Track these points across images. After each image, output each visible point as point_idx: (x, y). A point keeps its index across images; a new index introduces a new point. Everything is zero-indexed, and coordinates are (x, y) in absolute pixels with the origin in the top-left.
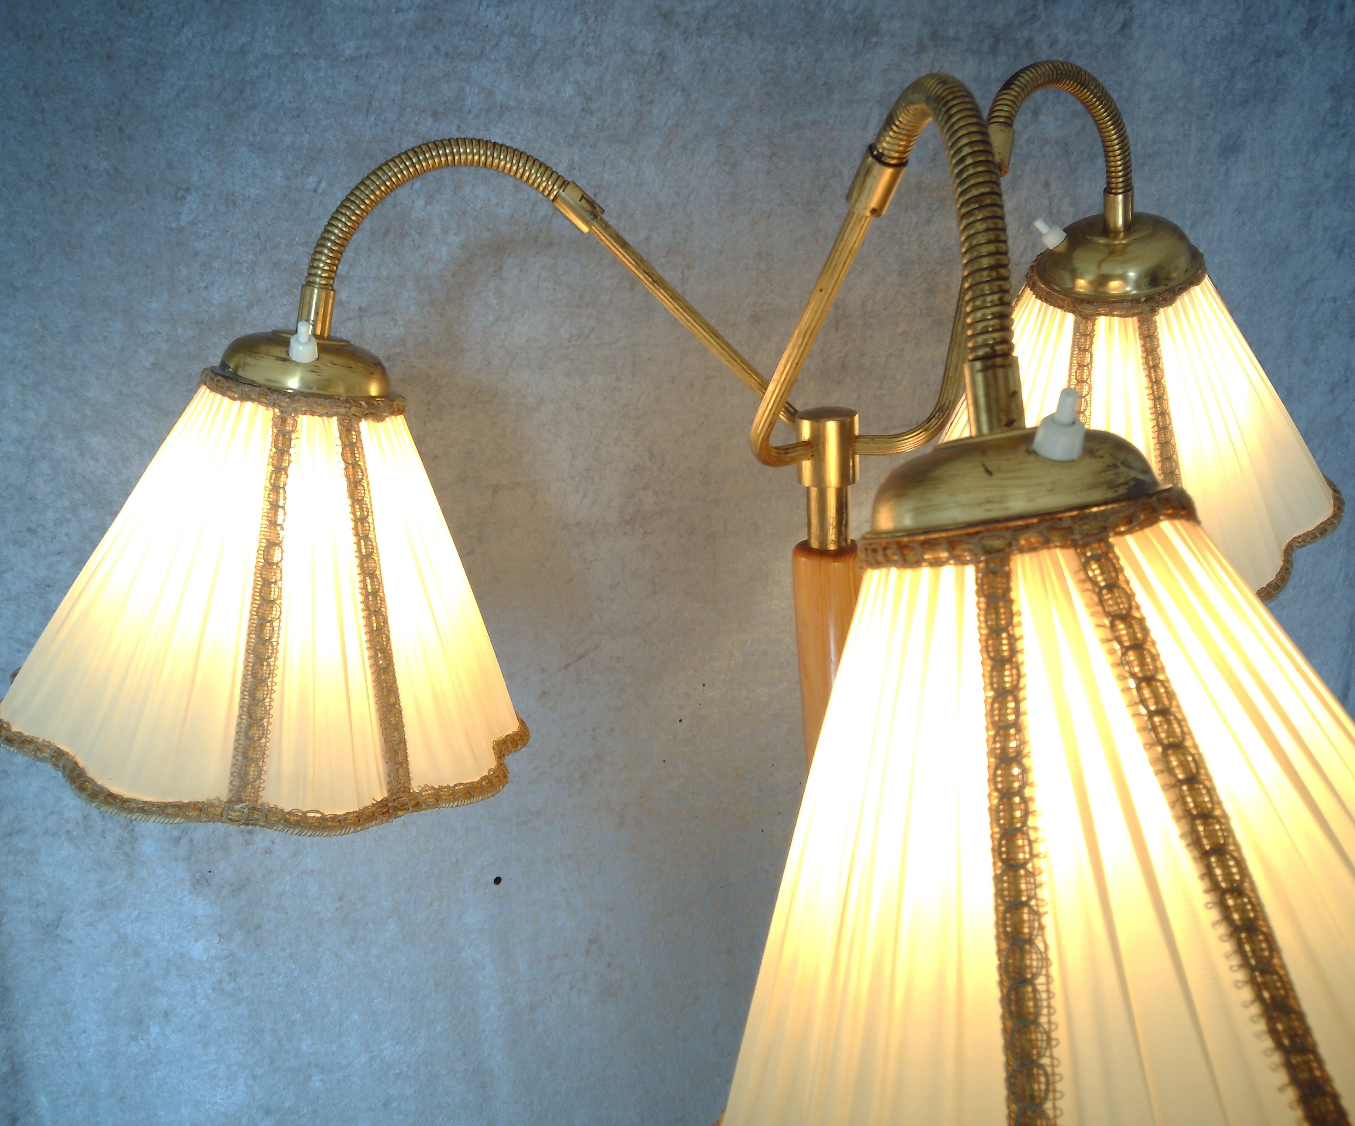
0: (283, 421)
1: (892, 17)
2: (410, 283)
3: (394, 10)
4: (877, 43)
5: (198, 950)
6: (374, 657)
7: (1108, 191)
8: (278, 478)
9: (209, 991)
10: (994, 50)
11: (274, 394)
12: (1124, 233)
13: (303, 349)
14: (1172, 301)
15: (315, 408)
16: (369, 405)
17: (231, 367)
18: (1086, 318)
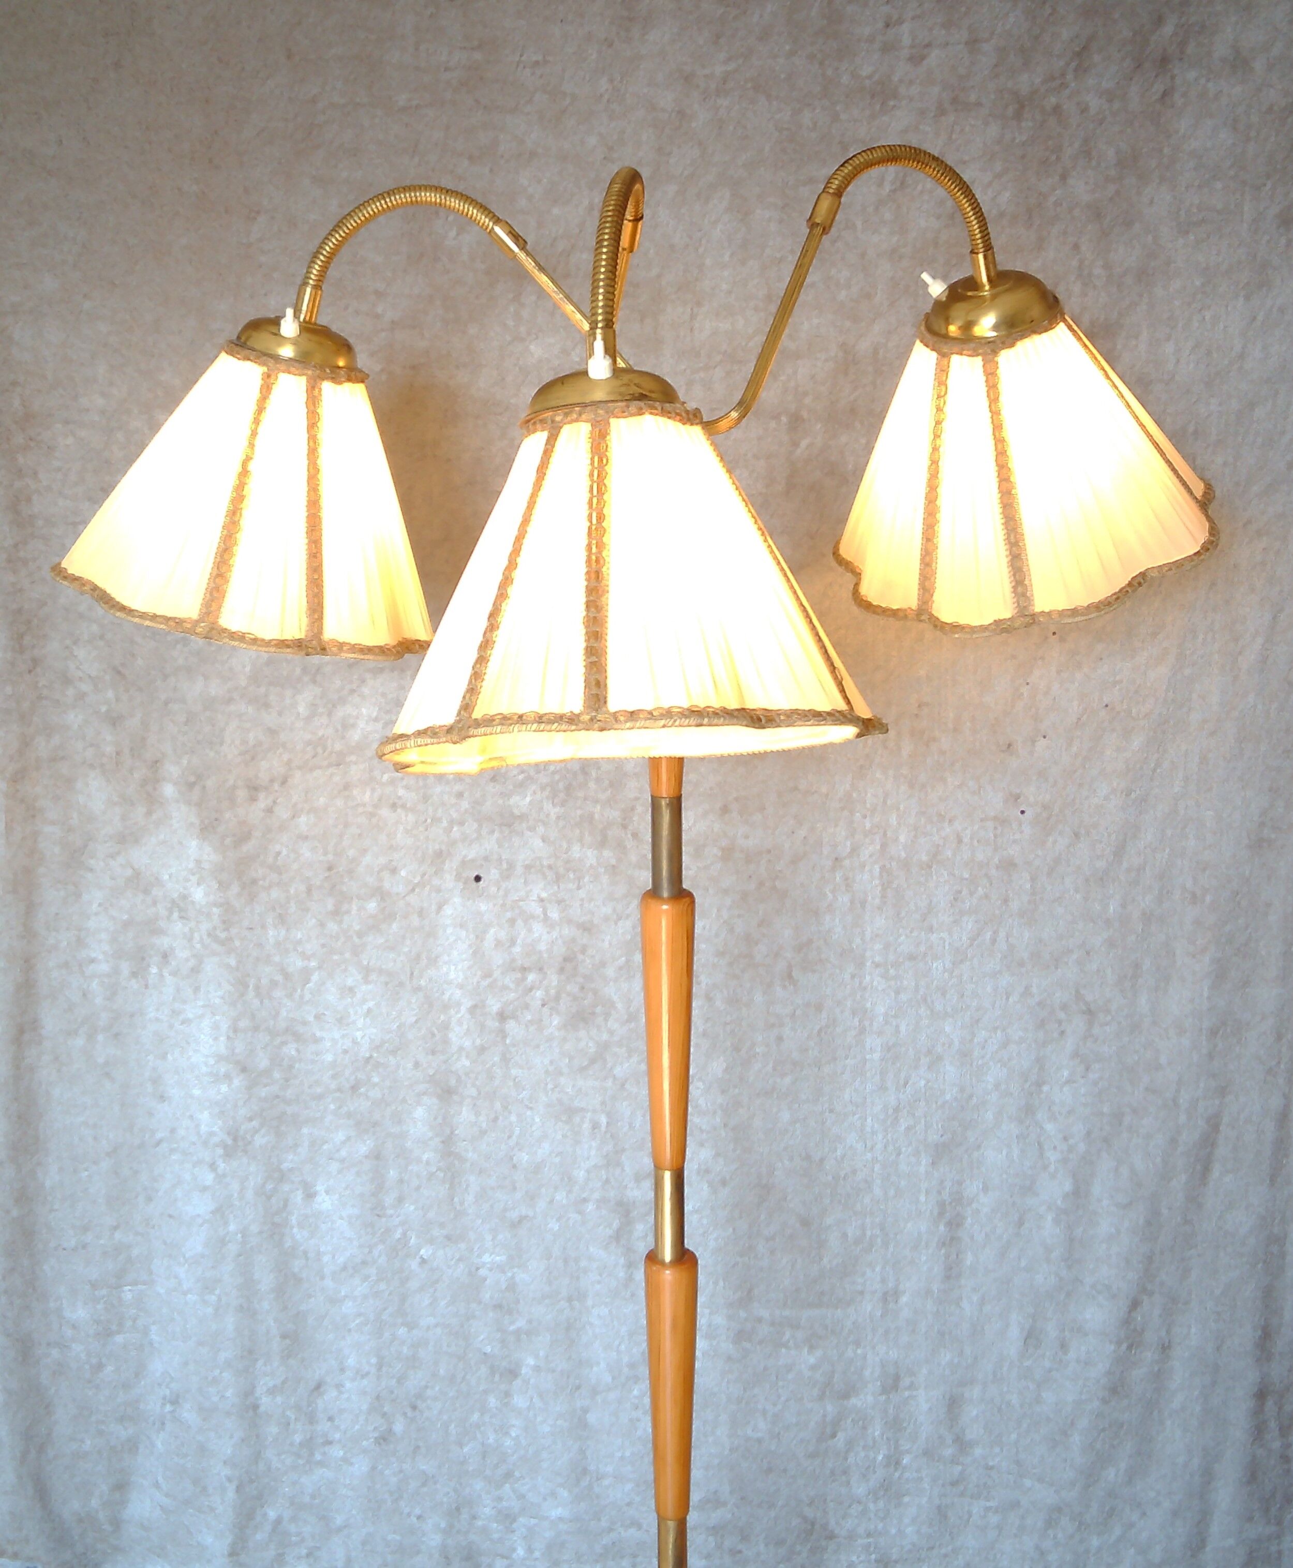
0: (269, 376)
1: (911, 82)
3: (443, 70)
4: (894, 106)
5: (199, 895)
7: (972, 252)
8: (259, 413)
9: (205, 937)
10: (1018, 116)
11: (266, 357)
12: (987, 288)
13: (289, 327)
14: (1012, 345)
15: (292, 369)
16: (332, 372)
17: (243, 339)
18: (943, 355)
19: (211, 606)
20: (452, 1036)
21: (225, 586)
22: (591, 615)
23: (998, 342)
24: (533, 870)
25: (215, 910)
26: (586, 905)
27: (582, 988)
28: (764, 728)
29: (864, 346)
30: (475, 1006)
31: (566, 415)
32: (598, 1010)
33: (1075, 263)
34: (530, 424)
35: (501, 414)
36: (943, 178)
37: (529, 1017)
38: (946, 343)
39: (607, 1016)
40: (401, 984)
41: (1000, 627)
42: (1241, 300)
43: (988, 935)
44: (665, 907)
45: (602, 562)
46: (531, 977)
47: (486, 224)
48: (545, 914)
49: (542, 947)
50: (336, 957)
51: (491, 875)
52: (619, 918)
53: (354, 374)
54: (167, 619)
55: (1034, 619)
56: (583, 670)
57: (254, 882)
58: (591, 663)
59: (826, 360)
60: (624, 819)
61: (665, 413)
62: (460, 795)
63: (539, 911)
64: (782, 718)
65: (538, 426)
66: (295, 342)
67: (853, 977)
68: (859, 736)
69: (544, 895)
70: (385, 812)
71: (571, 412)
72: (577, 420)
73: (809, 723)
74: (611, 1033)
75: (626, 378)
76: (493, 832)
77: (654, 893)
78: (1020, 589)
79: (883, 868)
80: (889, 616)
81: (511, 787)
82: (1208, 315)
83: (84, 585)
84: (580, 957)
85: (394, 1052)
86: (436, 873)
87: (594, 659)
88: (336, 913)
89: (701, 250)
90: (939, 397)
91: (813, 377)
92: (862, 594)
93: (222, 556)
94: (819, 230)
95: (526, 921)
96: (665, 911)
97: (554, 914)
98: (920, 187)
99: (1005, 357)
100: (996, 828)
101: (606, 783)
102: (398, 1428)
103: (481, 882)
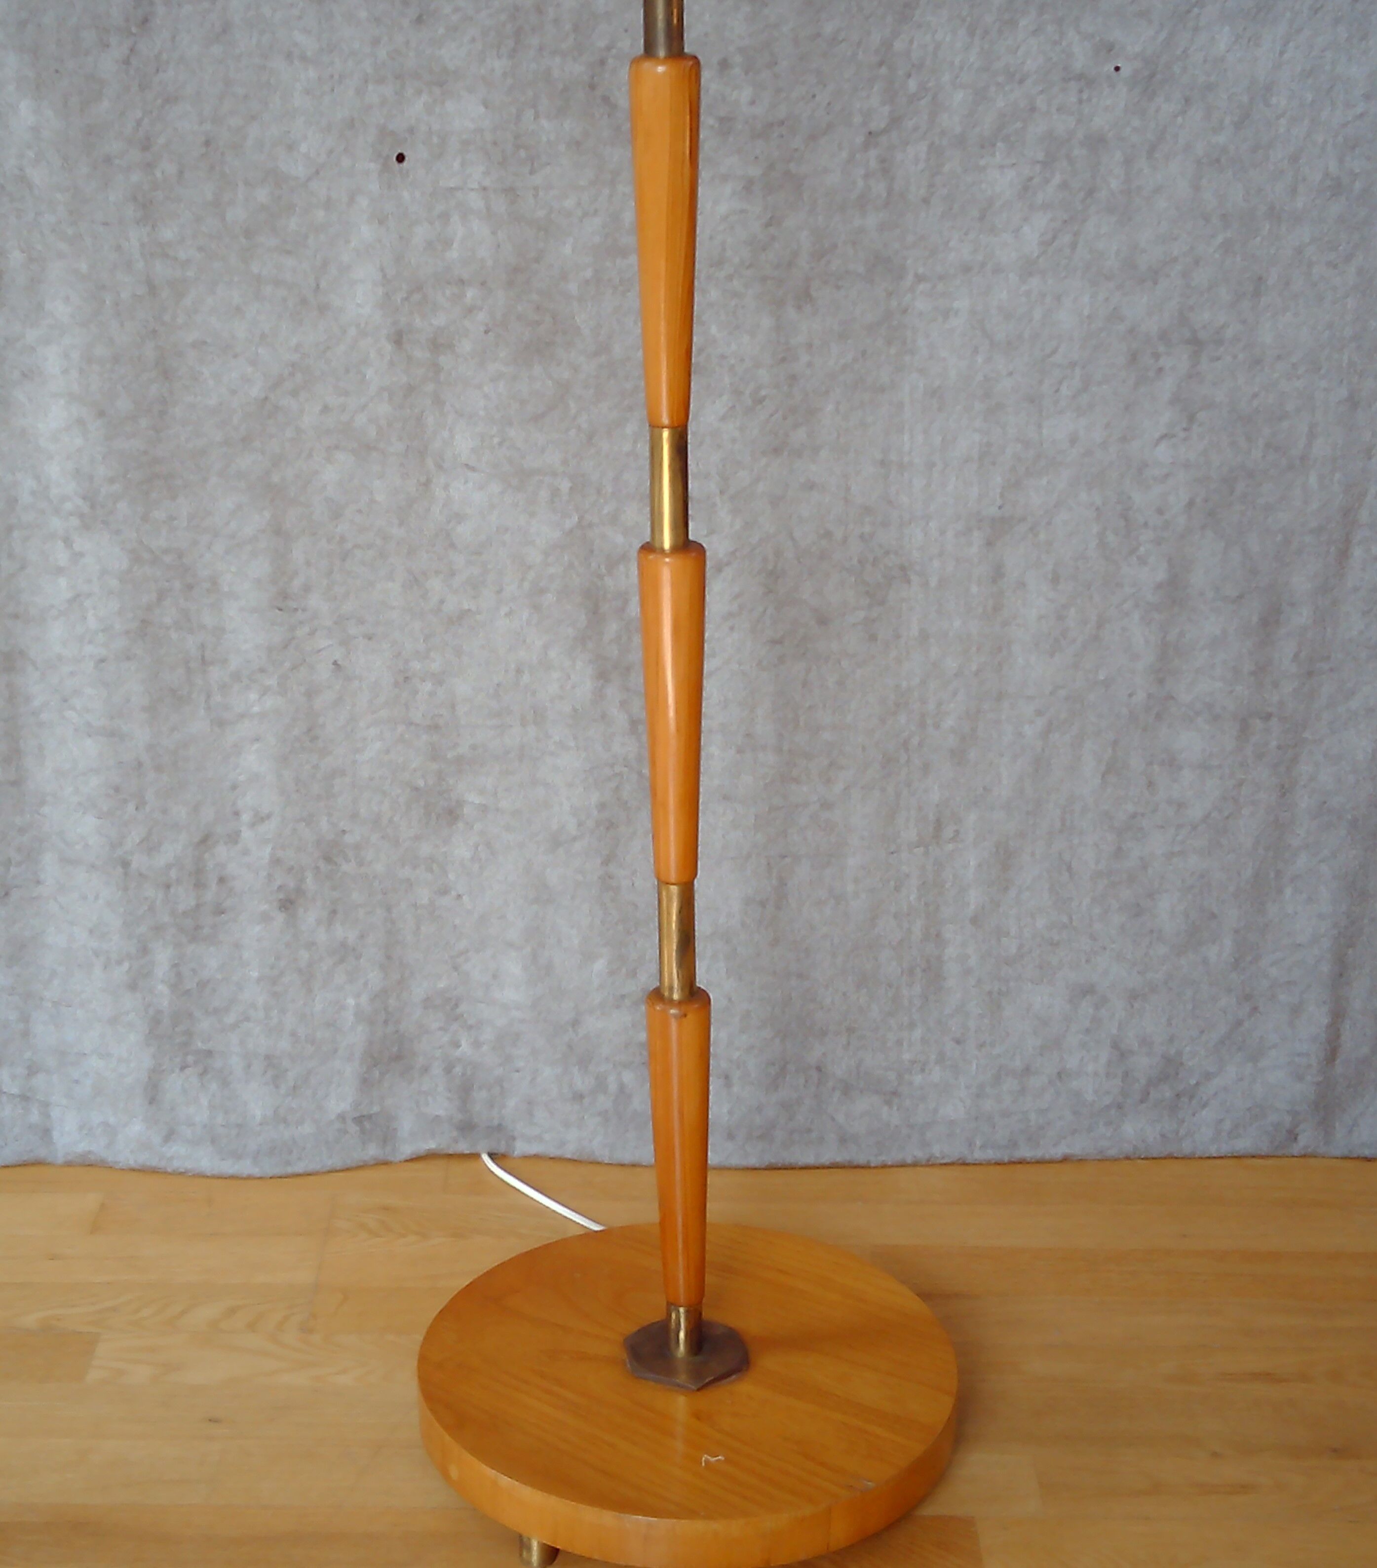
20: (370, 373)
24: (472, 147)
25: (59, 196)
26: (541, 193)
27: (538, 308)
32: (559, 337)
37: (469, 348)
39: (570, 347)
40: (304, 301)
43: (1066, 239)
46: (471, 294)
48: (488, 208)
49: (486, 253)
50: (218, 265)
51: (418, 153)
52: (586, 214)
62: (376, 42)
63: (480, 204)
67: (890, 294)
69: (487, 182)
70: (277, 64)
74: (575, 369)
76: (419, 92)
79: (931, 146)
81: (441, 31)
84: (535, 266)
85: (295, 393)
86: (346, 149)
88: (217, 204)
95: (463, 217)
97: (500, 205)
100: (1081, 91)
101: (568, 27)
102: (310, 882)
103: (405, 163)
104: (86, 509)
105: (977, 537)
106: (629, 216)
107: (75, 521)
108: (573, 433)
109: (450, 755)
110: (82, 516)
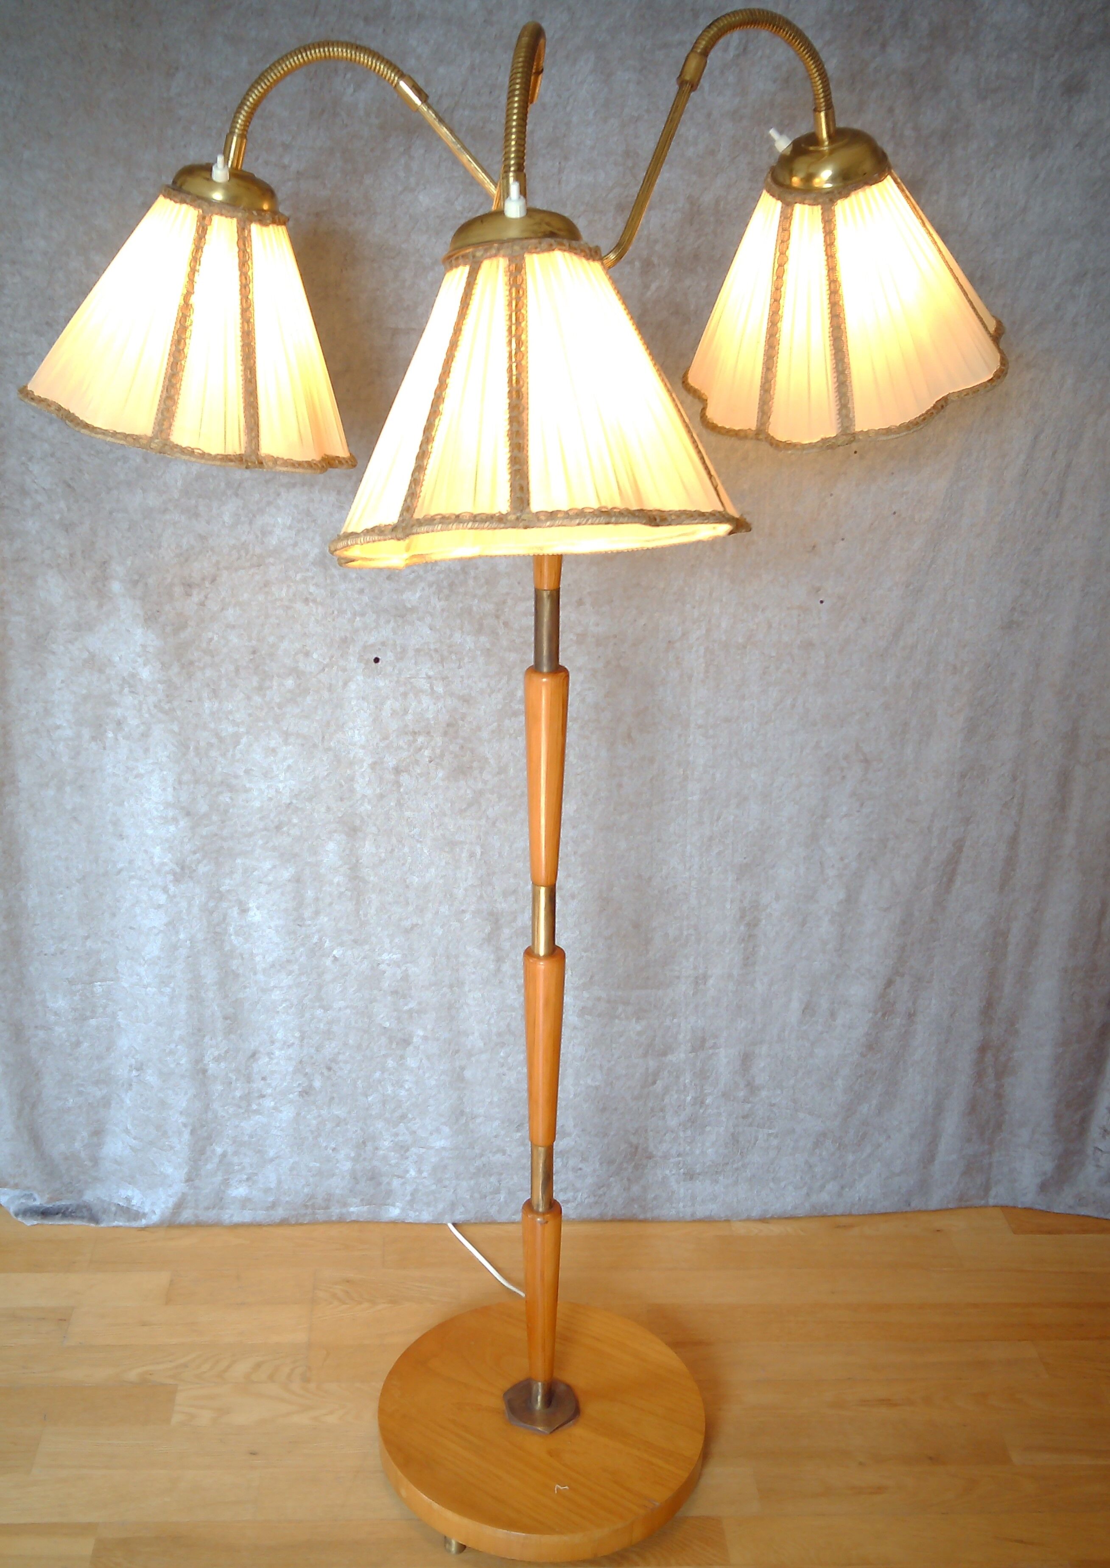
0: (204, 218)
2: (338, 155)
5: (145, 673)
6: (245, 370)
7: (816, 110)
8: (197, 252)
9: (152, 708)
11: (199, 200)
12: (827, 143)
13: (220, 173)
14: (847, 195)
15: (224, 211)
16: (259, 214)
17: (179, 183)
18: (788, 205)
19: (163, 425)
20: (357, 787)
21: (174, 408)
22: (514, 430)
23: (836, 192)
24: (422, 653)
25: (159, 685)
26: (465, 681)
27: (462, 747)
28: (658, 525)
29: (707, 199)
30: (375, 763)
31: (486, 250)
32: (475, 764)
33: (889, 125)
34: (451, 261)
35: (393, 258)
36: (794, 40)
37: (419, 771)
38: (791, 193)
39: (482, 770)
40: (315, 746)
41: (827, 445)
42: (1027, 160)
43: (789, 702)
44: (544, 680)
45: (521, 383)
46: (420, 739)
47: (392, 78)
48: (432, 688)
49: (430, 715)
50: (261, 724)
51: (387, 657)
52: (493, 692)
53: (276, 218)
54: (126, 436)
55: (854, 437)
56: (509, 477)
57: (191, 663)
58: (515, 470)
59: (675, 211)
60: (498, 611)
61: (572, 249)
62: (361, 591)
63: (427, 687)
64: (673, 517)
65: (461, 260)
66: (226, 187)
67: (680, 736)
68: (731, 533)
69: (431, 673)
70: (299, 605)
71: (491, 248)
72: (495, 256)
73: (696, 521)
74: (485, 782)
75: (538, 217)
76: (388, 622)
77: (536, 669)
78: (844, 412)
79: (707, 649)
80: (732, 436)
81: (403, 584)
82: (998, 174)
83: (49, 405)
84: (461, 723)
85: (310, 799)
86: (342, 656)
87: (517, 467)
88: (260, 689)
89: (568, 109)
90: (782, 242)
91: (663, 226)
92: (709, 417)
93: (170, 381)
94: (688, 86)
95: (416, 695)
96: (545, 684)
97: (440, 689)
98: (760, 53)
99: (843, 207)
100: (799, 615)
101: (483, 580)
102: (317, 1084)
103: (379, 663)
104: (178, 870)
105: (731, 877)
106: (520, 693)
107: (170, 877)
108: (483, 822)
109: (406, 1008)
110: (175, 874)
